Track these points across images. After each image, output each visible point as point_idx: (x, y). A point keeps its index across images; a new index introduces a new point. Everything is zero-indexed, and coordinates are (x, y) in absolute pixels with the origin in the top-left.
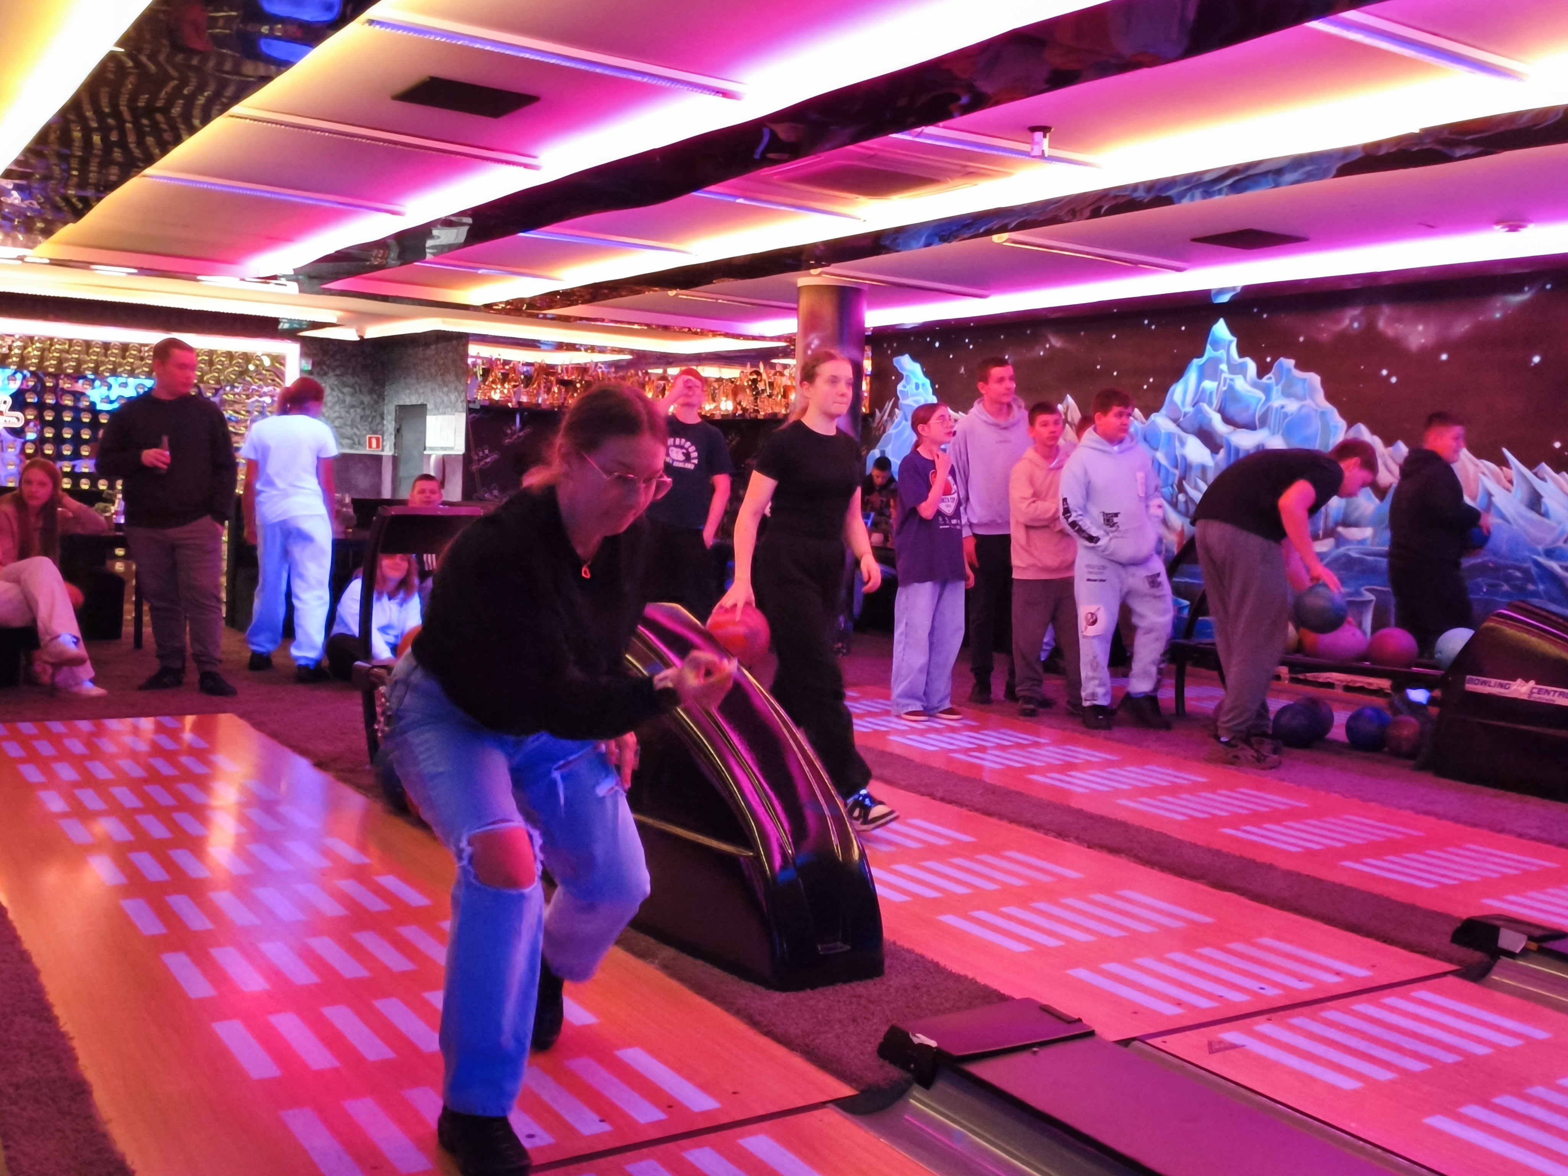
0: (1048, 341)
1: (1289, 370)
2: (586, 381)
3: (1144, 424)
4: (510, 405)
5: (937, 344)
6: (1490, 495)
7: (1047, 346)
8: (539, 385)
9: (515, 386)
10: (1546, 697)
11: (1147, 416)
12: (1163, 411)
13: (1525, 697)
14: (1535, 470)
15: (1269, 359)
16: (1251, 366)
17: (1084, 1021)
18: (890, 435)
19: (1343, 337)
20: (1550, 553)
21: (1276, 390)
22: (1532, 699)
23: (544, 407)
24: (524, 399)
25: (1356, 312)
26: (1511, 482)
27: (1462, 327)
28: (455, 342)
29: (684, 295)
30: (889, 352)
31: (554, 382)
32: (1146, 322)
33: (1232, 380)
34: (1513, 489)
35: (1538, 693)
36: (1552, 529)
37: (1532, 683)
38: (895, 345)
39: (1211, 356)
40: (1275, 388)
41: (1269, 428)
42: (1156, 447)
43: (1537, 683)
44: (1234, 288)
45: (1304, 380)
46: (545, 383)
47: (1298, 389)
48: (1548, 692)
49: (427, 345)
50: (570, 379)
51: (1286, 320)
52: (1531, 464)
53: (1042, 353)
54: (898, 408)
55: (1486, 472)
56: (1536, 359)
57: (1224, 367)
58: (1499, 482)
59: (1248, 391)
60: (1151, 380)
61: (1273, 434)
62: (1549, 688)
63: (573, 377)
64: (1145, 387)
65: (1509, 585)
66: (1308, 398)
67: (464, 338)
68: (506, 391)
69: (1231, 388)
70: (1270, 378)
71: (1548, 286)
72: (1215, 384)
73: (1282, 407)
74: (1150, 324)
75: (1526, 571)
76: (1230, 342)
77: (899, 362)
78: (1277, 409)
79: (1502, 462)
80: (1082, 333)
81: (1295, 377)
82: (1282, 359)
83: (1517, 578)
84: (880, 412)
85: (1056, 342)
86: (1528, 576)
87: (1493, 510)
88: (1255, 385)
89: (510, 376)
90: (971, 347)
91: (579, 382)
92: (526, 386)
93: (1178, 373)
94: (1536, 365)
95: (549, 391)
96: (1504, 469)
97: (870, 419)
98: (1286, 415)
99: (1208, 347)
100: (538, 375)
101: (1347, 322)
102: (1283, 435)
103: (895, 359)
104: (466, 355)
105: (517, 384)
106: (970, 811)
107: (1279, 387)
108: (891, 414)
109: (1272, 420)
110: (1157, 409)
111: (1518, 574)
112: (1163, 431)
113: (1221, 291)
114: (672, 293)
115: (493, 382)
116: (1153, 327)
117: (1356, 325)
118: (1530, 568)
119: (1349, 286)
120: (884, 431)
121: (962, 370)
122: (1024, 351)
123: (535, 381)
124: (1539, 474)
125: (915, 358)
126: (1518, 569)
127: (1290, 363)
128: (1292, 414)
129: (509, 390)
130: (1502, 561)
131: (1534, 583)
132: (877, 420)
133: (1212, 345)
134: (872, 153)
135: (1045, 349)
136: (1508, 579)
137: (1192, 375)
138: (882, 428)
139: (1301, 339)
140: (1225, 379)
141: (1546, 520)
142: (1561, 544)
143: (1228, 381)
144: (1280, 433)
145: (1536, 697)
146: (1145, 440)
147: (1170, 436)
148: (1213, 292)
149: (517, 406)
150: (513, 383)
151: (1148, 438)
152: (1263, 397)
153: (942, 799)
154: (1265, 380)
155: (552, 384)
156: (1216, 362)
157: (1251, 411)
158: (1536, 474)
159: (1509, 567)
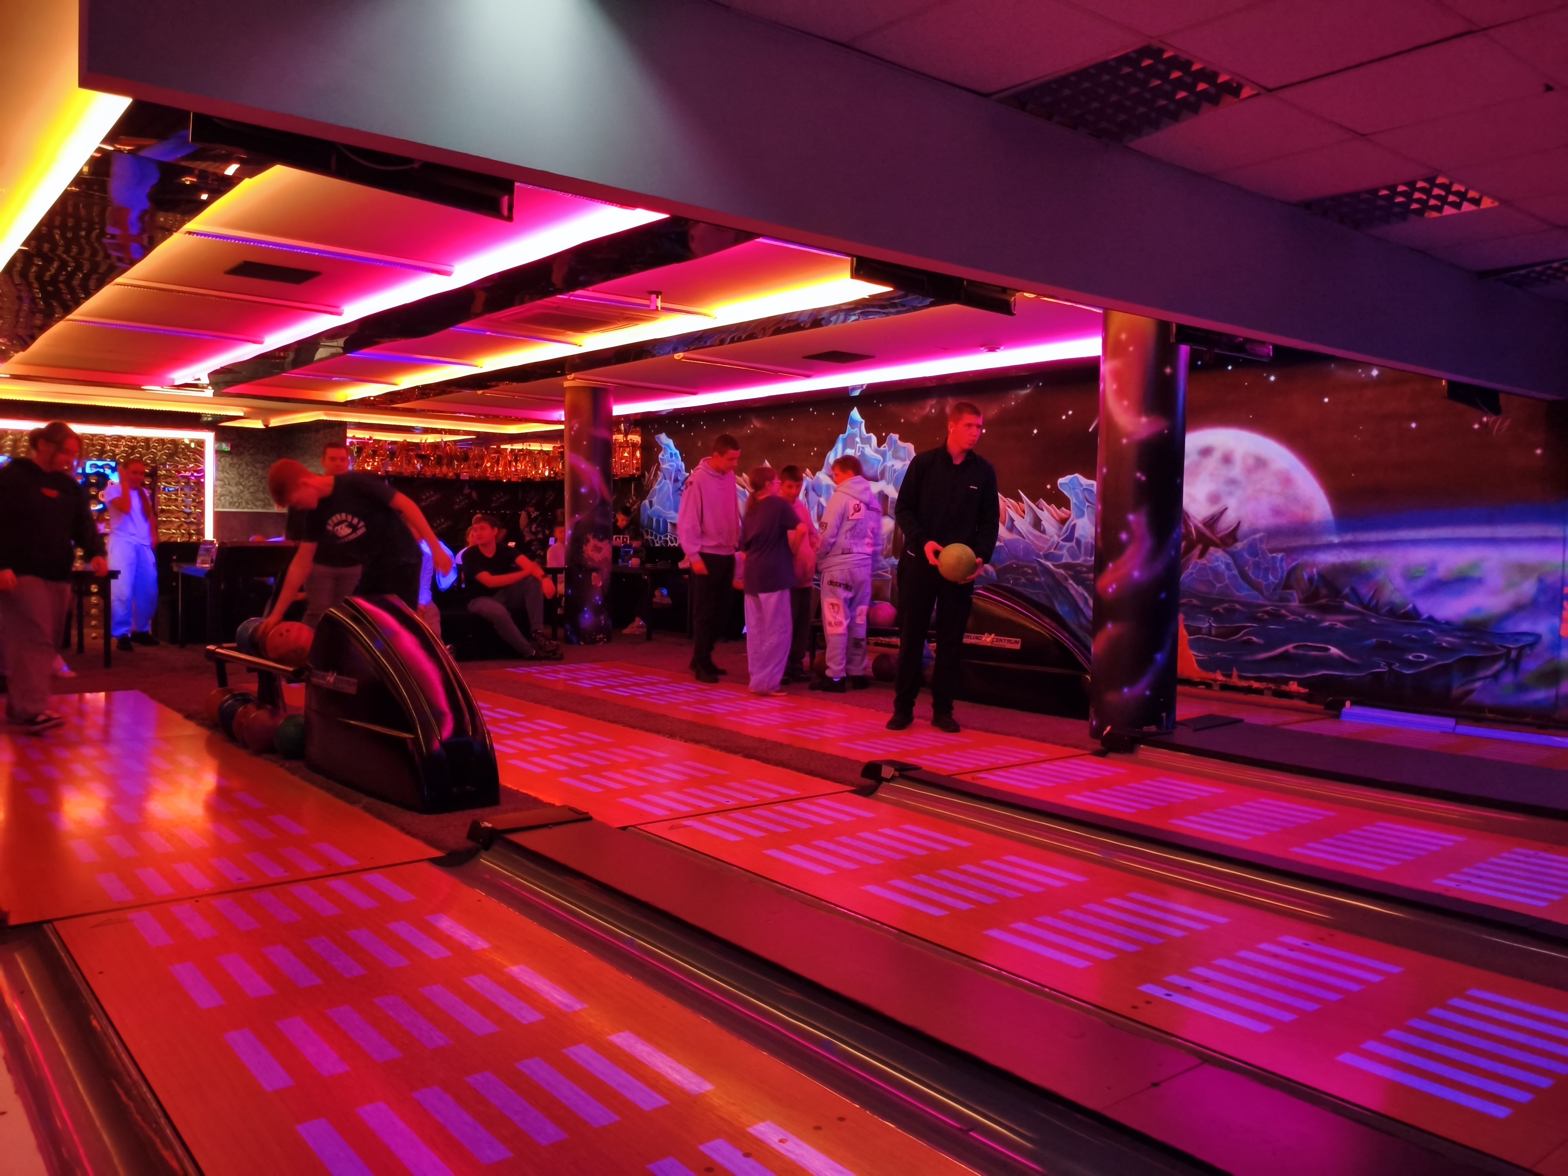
0: (752, 423)
1: (896, 441)
2: (437, 455)
3: (812, 479)
4: (380, 473)
5: (683, 426)
6: (1012, 520)
7: (752, 426)
8: (402, 458)
9: (382, 460)
10: (1001, 643)
11: (814, 474)
12: (824, 470)
13: (989, 644)
14: (1037, 504)
15: (884, 434)
16: (874, 439)
17: (590, 813)
18: (655, 489)
19: (927, 418)
20: (1047, 557)
21: (889, 454)
22: (993, 645)
23: (405, 474)
24: (390, 469)
25: (934, 402)
26: (1024, 512)
27: (993, 411)
28: (337, 429)
29: (488, 393)
30: (652, 431)
31: (414, 456)
32: (811, 410)
33: (863, 448)
34: (1026, 516)
35: (996, 641)
36: (1048, 540)
37: (993, 635)
38: (656, 426)
39: (850, 432)
40: (888, 453)
41: (886, 480)
42: (820, 494)
43: (995, 636)
44: (862, 386)
45: (905, 447)
46: (406, 457)
47: (901, 454)
48: (1001, 640)
49: (317, 431)
50: (426, 454)
51: (893, 408)
52: (1034, 500)
53: (749, 431)
54: (660, 471)
55: (1010, 506)
56: (1035, 431)
57: (858, 439)
58: (1017, 512)
59: (873, 456)
60: (816, 449)
61: (888, 484)
62: (1002, 638)
63: (428, 452)
64: (812, 454)
65: (1027, 579)
66: (907, 460)
67: (344, 426)
68: (376, 464)
69: (863, 454)
70: (885, 447)
71: (1041, 384)
72: (854, 451)
73: (893, 466)
74: (813, 411)
75: (1034, 569)
76: (861, 423)
77: (659, 438)
78: (890, 467)
79: (1019, 499)
80: (773, 418)
81: (899, 446)
82: (891, 434)
83: (1030, 574)
84: (648, 474)
85: (757, 423)
86: (1035, 573)
87: (1014, 530)
88: (876, 451)
89: (378, 453)
90: (705, 427)
91: (433, 456)
92: (392, 459)
93: (831, 445)
94: (1035, 434)
95: (409, 462)
96: (1020, 503)
97: (642, 479)
98: (895, 471)
99: (848, 426)
100: (400, 451)
101: (928, 409)
102: (894, 484)
103: (656, 436)
104: (346, 437)
105: (384, 458)
106: (624, 726)
107: (891, 452)
108: (656, 475)
109: (887, 475)
110: (820, 469)
111: (1030, 571)
112: (824, 483)
113: (854, 388)
114: (480, 392)
115: (367, 457)
116: (815, 413)
117: (933, 411)
118: (1035, 567)
119: (929, 384)
120: (651, 487)
121: (700, 444)
122: (738, 430)
123: (399, 455)
124: (1039, 506)
125: (669, 436)
126: (1028, 567)
127: (896, 437)
128: (898, 470)
129: (378, 462)
130: (1021, 563)
131: (1040, 577)
132: (646, 480)
133: (850, 425)
134: (556, 305)
135: (750, 429)
136: (1025, 574)
137: (839, 446)
138: (650, 486)
139: (902, 421)
140: (859, 448)
141: (1044, 536)
142: (1052, 550)
143: (861, 448)
144: (892, 483)
145: (996, 644)
146: (814, 490)
147: (828, 487)
148: (850, 389)
149: (385, 474)
150: (380, 458)
151: (816, 488)
152: (882, 460)
153: (609, 721)
154: (882, 448)
155: (411, 458)
156: (853, 436)
157: (875, 469)
158: (1037, 506)
159: (1023, 567)
